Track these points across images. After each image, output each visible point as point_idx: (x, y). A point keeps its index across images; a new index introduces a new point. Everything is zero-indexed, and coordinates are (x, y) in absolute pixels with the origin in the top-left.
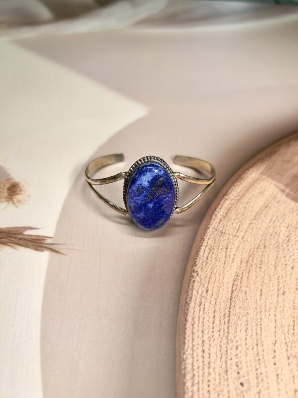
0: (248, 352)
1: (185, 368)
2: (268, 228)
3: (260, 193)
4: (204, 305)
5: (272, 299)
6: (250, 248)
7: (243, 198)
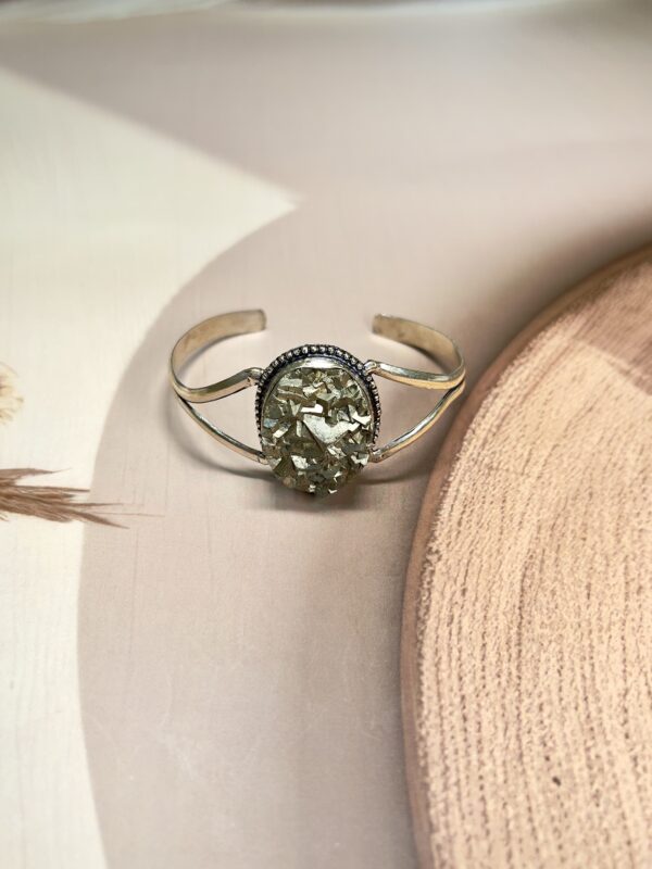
0: (566, 715)
1: (426, 755)
2: (596, 455)
3: (574, 379)
4: (460, 622)
5: (613, 603)
6: (556, 499)
7: (535, 392)
